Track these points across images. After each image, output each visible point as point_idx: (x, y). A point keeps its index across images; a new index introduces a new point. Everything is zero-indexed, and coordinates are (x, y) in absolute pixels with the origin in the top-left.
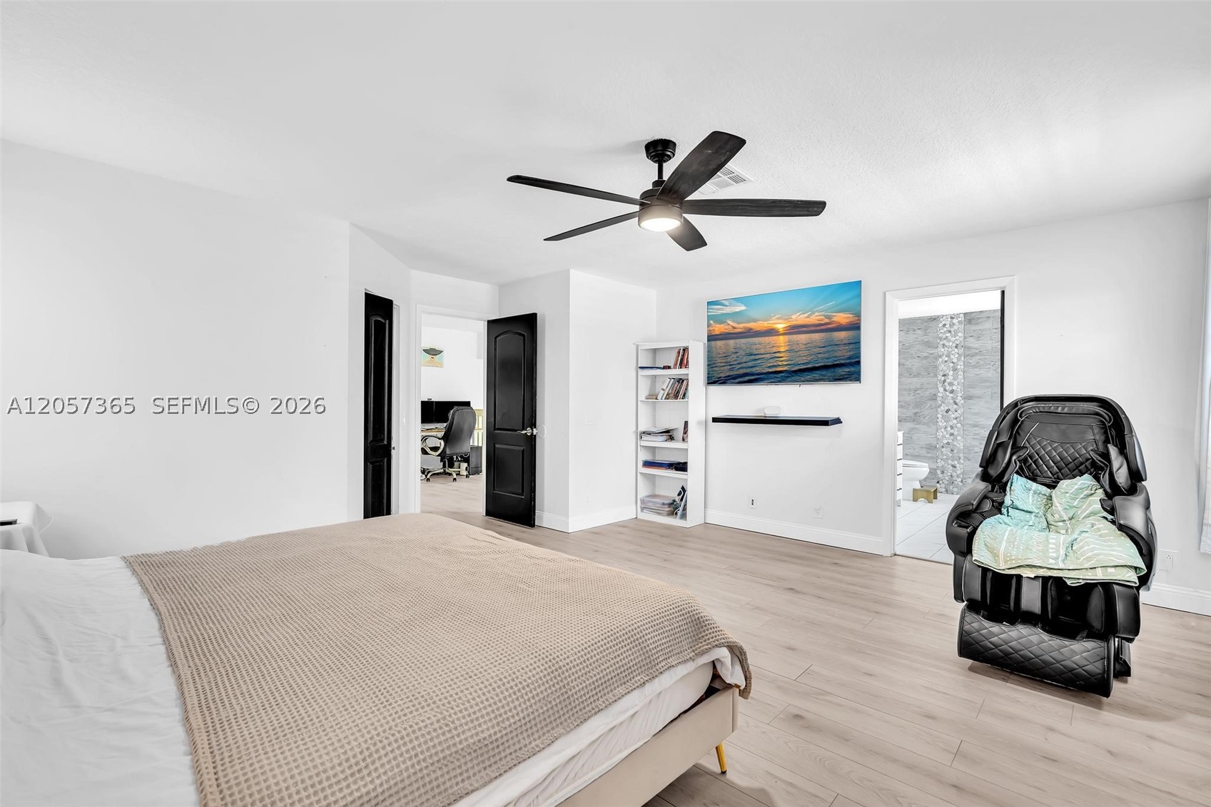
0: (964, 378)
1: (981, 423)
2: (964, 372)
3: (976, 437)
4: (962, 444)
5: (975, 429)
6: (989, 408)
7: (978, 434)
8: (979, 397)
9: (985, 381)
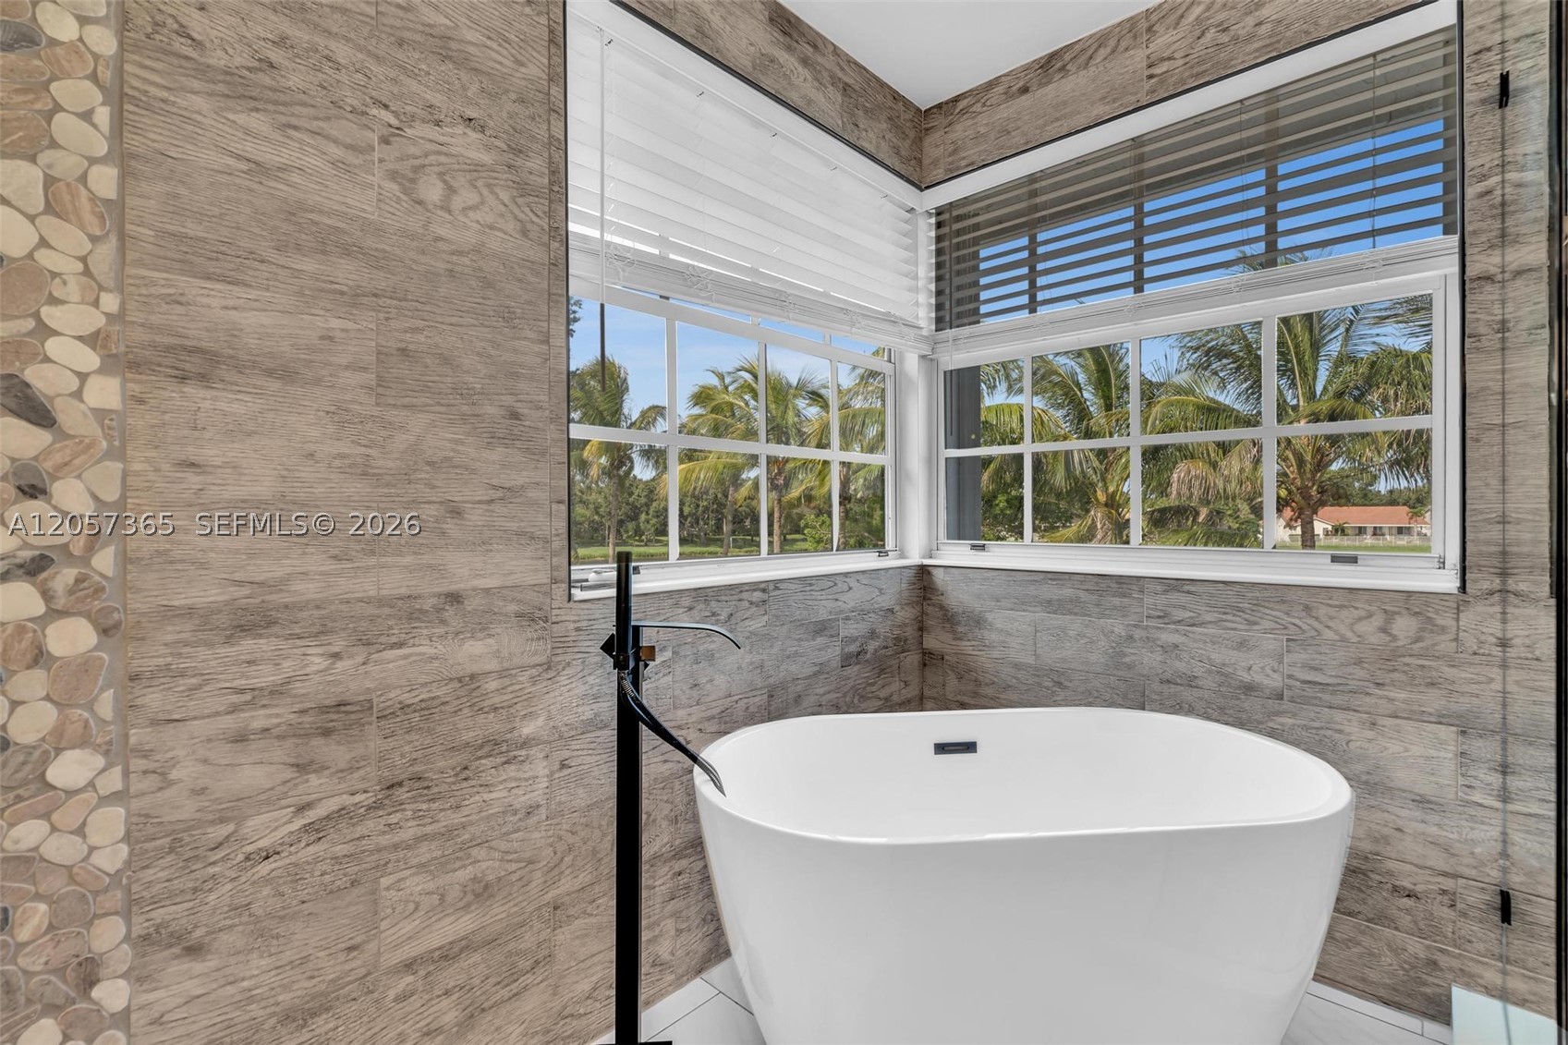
0: (122, 156)
1: (307, 590)
2: (119, 97)
3: (259, 719)
4: (109, 825)
5: (248, 645)
6: (364, 471)
7: (277, 692)
8: (285, 373)
9: (331, 243)
